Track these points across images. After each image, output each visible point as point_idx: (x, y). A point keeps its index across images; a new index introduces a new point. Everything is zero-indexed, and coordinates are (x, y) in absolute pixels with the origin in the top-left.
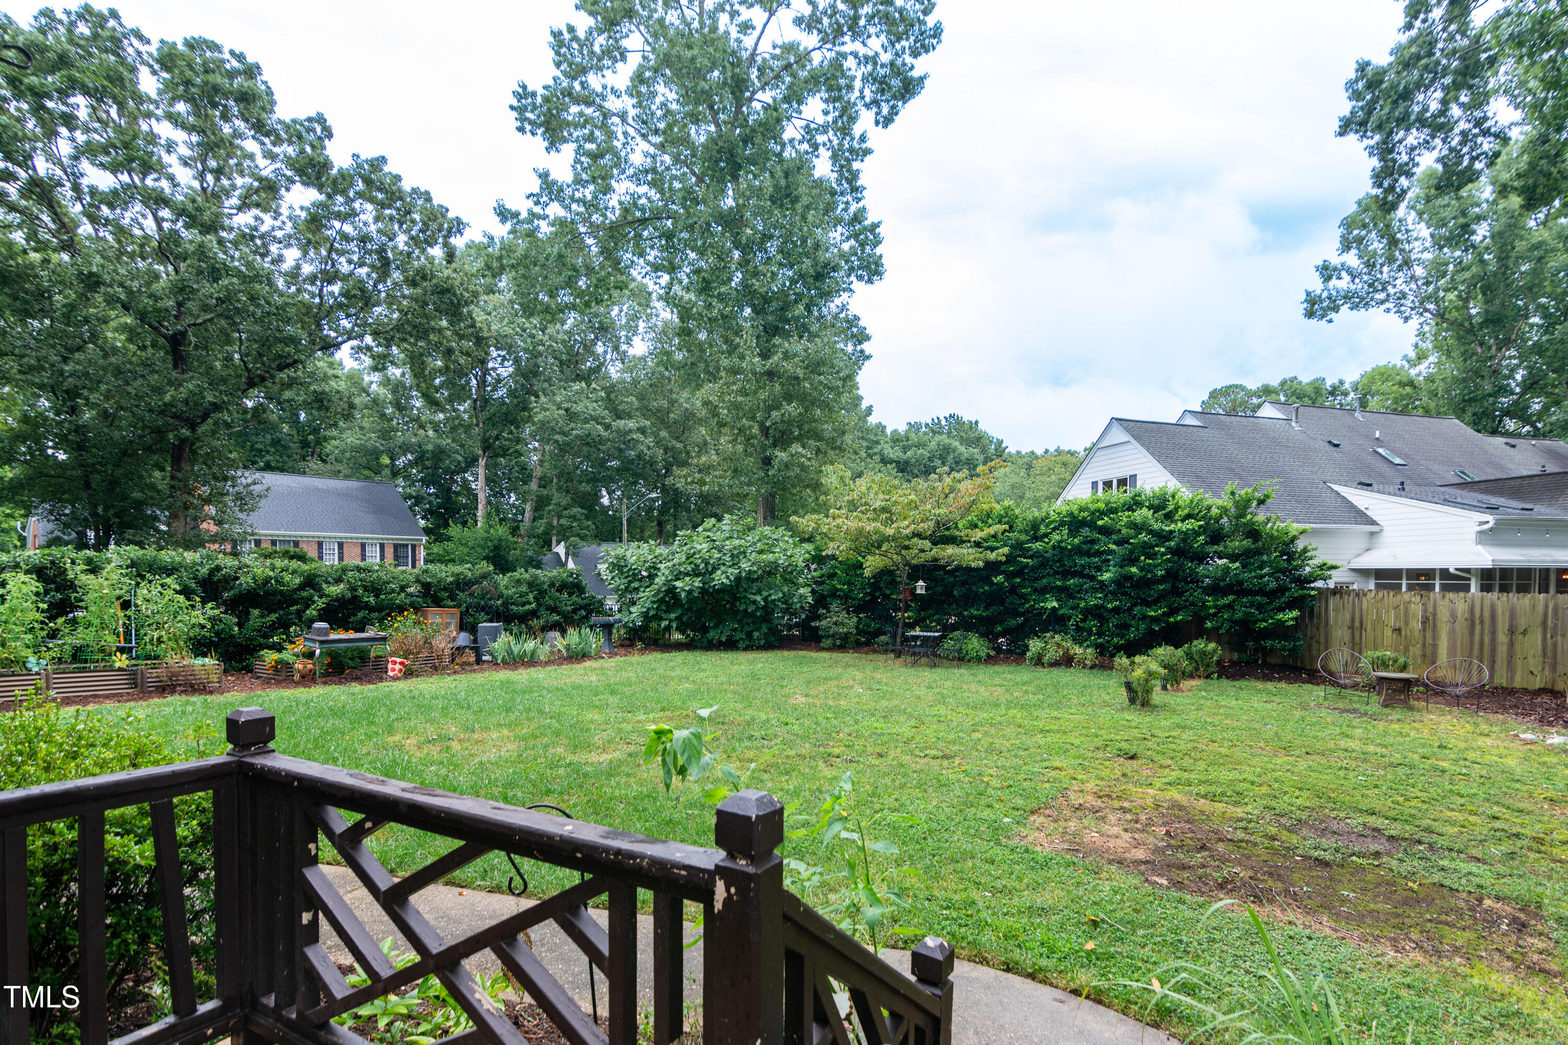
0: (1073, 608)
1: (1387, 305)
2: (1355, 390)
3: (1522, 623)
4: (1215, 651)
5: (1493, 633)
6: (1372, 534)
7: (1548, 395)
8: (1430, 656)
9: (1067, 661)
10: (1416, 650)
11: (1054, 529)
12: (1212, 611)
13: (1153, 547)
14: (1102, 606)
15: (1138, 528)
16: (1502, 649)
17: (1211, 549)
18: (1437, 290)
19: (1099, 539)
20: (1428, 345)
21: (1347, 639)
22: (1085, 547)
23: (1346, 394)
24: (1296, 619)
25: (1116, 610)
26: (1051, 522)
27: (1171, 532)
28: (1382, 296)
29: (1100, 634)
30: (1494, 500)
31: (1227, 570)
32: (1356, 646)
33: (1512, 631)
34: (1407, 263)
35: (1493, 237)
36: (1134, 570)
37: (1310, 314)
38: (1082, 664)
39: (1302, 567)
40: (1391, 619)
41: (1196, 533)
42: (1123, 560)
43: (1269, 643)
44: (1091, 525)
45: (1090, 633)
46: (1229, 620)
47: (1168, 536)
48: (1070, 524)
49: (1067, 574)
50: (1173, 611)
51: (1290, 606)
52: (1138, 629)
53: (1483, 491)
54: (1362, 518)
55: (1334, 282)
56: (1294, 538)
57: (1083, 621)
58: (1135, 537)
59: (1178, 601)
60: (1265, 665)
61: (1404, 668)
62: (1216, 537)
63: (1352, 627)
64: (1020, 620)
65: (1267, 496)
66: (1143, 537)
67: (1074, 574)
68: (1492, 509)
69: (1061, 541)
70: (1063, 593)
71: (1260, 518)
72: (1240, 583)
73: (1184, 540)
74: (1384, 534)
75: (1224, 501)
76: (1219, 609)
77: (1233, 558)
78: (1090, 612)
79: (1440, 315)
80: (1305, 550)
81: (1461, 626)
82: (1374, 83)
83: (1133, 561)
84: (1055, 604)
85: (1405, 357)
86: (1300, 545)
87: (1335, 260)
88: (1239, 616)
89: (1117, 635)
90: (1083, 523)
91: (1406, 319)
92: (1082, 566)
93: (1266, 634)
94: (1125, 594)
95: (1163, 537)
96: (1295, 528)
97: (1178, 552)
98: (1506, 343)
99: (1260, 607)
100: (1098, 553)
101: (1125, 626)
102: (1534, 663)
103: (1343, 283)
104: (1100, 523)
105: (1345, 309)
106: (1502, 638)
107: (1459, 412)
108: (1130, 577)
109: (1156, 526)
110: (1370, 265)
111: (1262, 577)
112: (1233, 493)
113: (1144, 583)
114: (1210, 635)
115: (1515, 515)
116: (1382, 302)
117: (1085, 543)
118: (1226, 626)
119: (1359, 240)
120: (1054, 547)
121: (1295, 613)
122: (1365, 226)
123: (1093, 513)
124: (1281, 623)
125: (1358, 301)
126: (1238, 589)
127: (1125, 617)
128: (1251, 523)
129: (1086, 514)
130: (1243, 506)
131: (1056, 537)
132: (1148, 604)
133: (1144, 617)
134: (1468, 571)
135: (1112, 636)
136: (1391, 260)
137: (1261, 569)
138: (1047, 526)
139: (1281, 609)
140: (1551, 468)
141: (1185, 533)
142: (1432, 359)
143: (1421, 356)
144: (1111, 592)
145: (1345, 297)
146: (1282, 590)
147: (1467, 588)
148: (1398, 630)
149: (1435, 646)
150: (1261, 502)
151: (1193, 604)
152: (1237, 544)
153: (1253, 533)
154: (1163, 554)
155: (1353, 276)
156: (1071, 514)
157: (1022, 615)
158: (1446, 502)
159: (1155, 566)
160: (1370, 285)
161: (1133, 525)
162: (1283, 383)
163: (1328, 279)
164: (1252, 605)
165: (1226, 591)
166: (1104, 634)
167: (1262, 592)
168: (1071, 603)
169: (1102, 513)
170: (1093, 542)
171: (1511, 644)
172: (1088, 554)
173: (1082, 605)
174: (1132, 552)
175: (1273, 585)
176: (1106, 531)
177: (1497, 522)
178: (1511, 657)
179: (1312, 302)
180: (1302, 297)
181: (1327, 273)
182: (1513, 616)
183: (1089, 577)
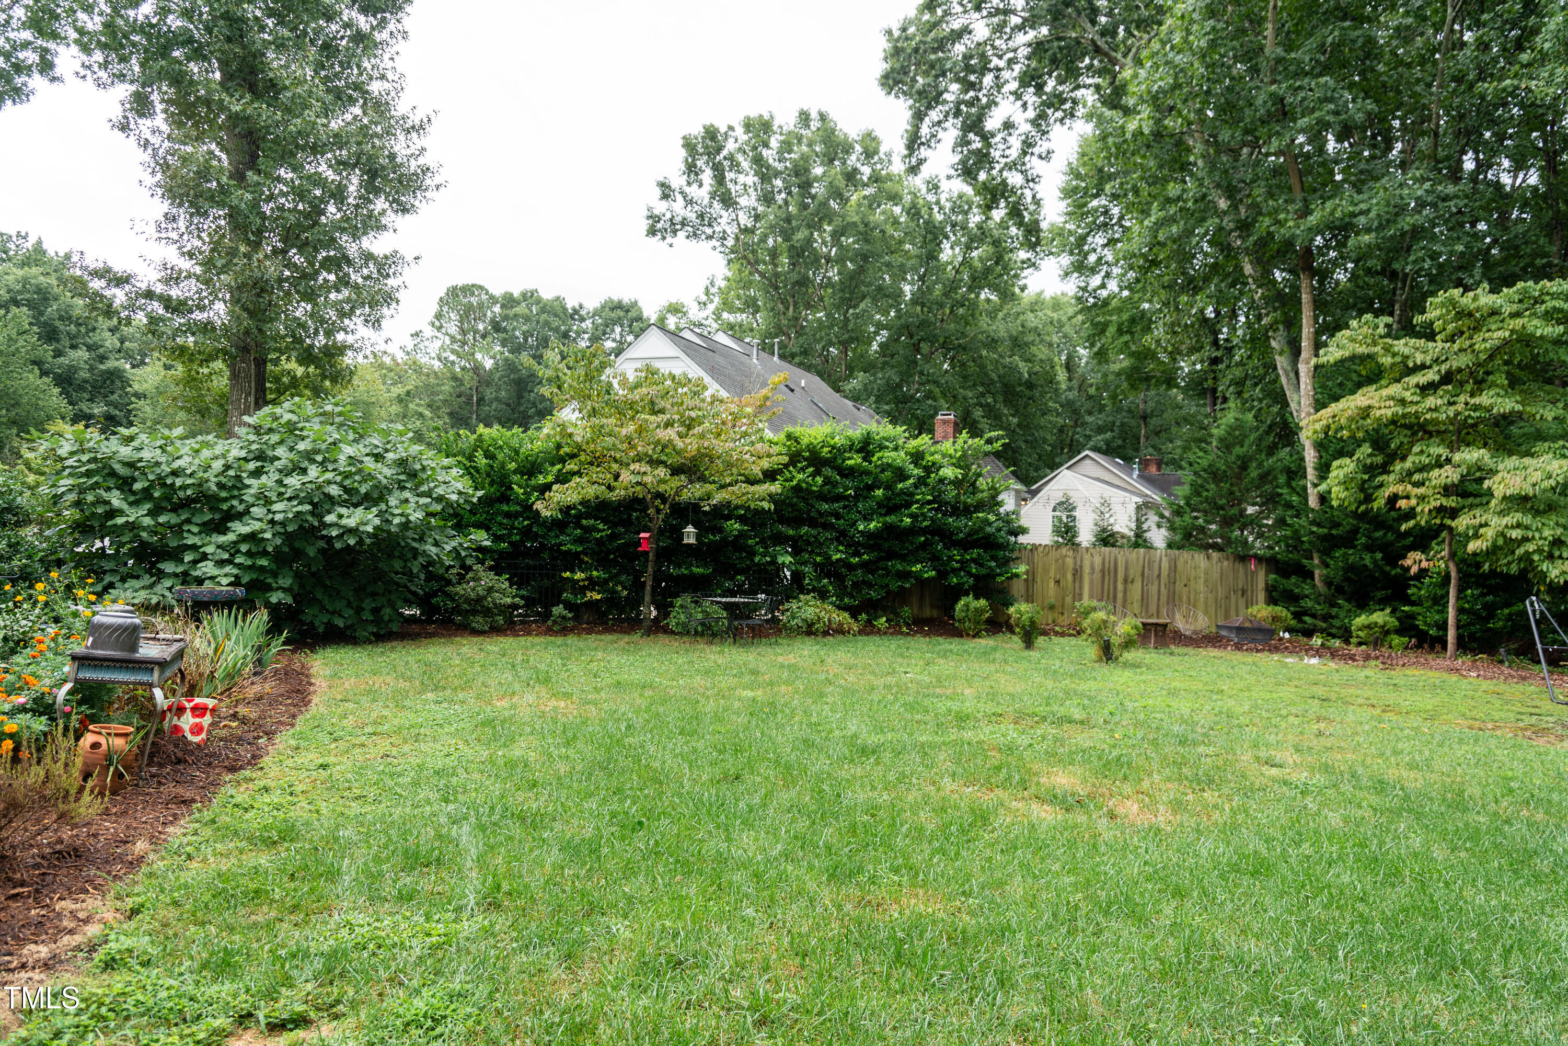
1: (714, 242)
3: (1131, 573)
5: (1115, 581)
11: (786, 465)
24: (1026, 573)
25: (854, 566)
28: (709, 231)
33: (1126, 581)
36: (905, 519)
37: (652, 232)
48: (808, 460)
55: (670, 203)
69: (802, 480)
78: (822, 569)
81: (1097, 576)
84: (791, 559)
87: (678, 181)
99: (997, 561)
103: (677, 208)
105: (681, 235)
106: (1120, 587)
116: (709, 238)
117: (824, 484)
121: (1024, 568)
124: (1014, 577)
125: (694, 233)
141: (941, 481)
145: (682, 223)
146: (1009, 544)
151: (937, 559)
165: (974, 543)
170: (832, 484)
171: (1125, 592)
172: (824, 499)
173: (818, 559)
178: (1125, 601)
179: (654, 218)
180: (646, 213)
181: (666, 192)
182: (1126, 569)
183: (826, 526)
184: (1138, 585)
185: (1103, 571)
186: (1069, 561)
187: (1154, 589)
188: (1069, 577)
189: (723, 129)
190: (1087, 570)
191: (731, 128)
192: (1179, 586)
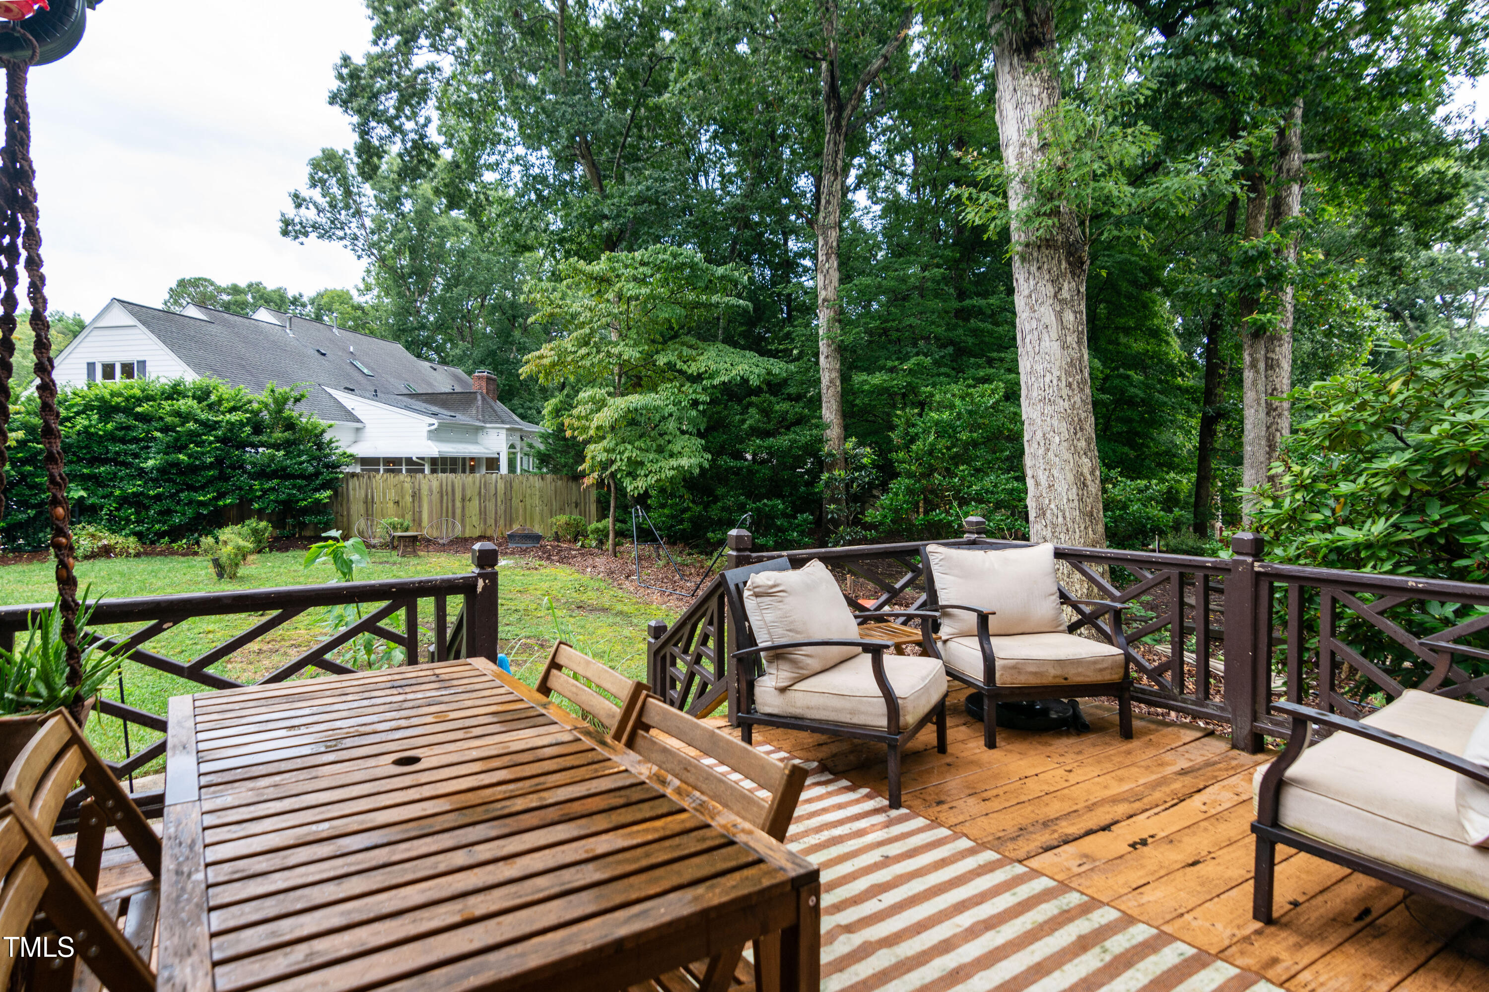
0: (103, 497)
1: (345, 242)
2: (312, 303)
3: (468, 494)
4: (266, 529)
5: (453, 501)
6: (358, 430)
7: (446, 333)
8: (417, 521)
9: (106, 552)
10: (409, 517)
11: (78, 413)
12: (259, 494)
13: (200, 435)
14: (142, 493)
15: (184, 417)
16: (458, 512)
17: (256, 439)
18: (381, 240)
19: (135, 427)
20: (371, 280)
21: (362, 512)
22: (121, 434)
23: (304, 306)
24: (330, 497)
25: (158, 498)
26: (73, 406)
27: (216, 422)
28: (340, 233)
29: (139, 522)
30: (435, 409)
31: (272, 458)
32: (369, 514)
33: (463, 499)
34: (358, 213)
35: (416, 212)
36: (181, 456)
37: (285, 233)
38: (125, 553)
39: (329, 455)
40: (392, 495)
41: (242, 425)
42: (168, 447)
43: (307, 519)
44: (127, 411)
45: (128, 521)
46: (276, 501)
47: (215, 426)
48: (99, 409)
49: (95, 461)
50: (221, 495)
51: (324, 486)
52: (184, 514)
53: (425, 401)
54: (351, 416)
55: (303, 210)
56: (323, 431)
57: (117, 509)
58: (183, 425)
59: (225, 486)
60: (301, 538)
61: (407, 530)
62: (258, 429)
63: (366, 502)
64: (31, 512)
65: (302, 396)
66: (191, 425)
67: (105, 461)
68: (435, 415)
69: (91, 426)
70: (92, 481)
71: (295, 414)
72: (284, 469)
73: (231, 430)
74: (367, 430)
75: (264, 396)
76: (265, 492)
77: (277, 447)
78: (125, 501)
79: (382, 260)
80: (331, 442)
81: (436, 497)
82: (354, 75)
83: (181, 449)
84: (83, 493)
85: (356, 287)
86: (327, 437)
87: (306, 192)
88: (283, 497)
89: (159, 522)
90: (117, 409)
91: (359, 257)
92: (117, 453)
93: (305, 511)
94: (169, 480)
95: (210, 426)
96: (324, 423)
97: (223, 440)
98: (422, 292)
99: (300, 489)
100: (136, 440)
101: (168, 512)
102: (475, 520)
103: (309, 214)
104: (139, 409)
105: (313, 236)
106: (458, 504)
107: (397, 338)
108: (177, 464)
109: (203, 416)
110: (332, 205)
111: (302, 463)
112: (273, 391)
113: (193, 469)
114: (260, 514)
115: (449, 420)
116: (341, 239)
117: (117, 429)
118: (272, 506)
119: (323, 182)
120: (79, 433)
121: (329, 493)
122: (328, 172)
123: (127, 400)
124: (318, 502)
125: (325, 234)
126: (282, 474)
127: (168, 503)
128: (290, 418)
129: (119, 400)
130: (281, 403)
131: (81, 422)
132: (195, 490)
133: (190, 503)
134: (423, 459)
135: (154, 521)
136: (347, 207)
137: (299, 456)
138: (67, 409)
139: (317, 490)
140: (458, 389)
141: (232, 424)
142: (375, 292)
143: (368, 289)
144: (152, 480)
145: (313, 226)
146: (317, 474)
147: (423, 471)
148: (397, 503)
149: (420, 512)
150: (297, 400)
151: (241, 489)
152: (278, 435)
153: (290, 425)
154: (211, 443)
155: (320, 211)
156: (102, 399)
157: (33, 507)
158: (407, 408)
159: (203, 454)
160: (332, 222)
161: (178, 414)
162: (250, 286)
163: (299, 206)
164: (294, 486)
165: (274, 475)
166: (143, 522)
167: (302, 476)
168: (101, 492)
169: (139, 401)
170: (128, 428)
171: (463, 508)
172: (123, 441)
173: (117, 493)
174: (177, 440)
175: (311, 469)
176: (145, 418)
177: (440, 425)
178: (463, 516)
179: (287, 223)
180: (279, 217)
181: (298, 201)
182: (463, 489)
183: (125, 464)
184: (476, 502)
185: (441, 493)
186: (407, 486)
187: (491, 506)
188: (409, 499)
189: (341, 153)
190: (425, 492)
191: (347, 152)
192: (515, 502)
